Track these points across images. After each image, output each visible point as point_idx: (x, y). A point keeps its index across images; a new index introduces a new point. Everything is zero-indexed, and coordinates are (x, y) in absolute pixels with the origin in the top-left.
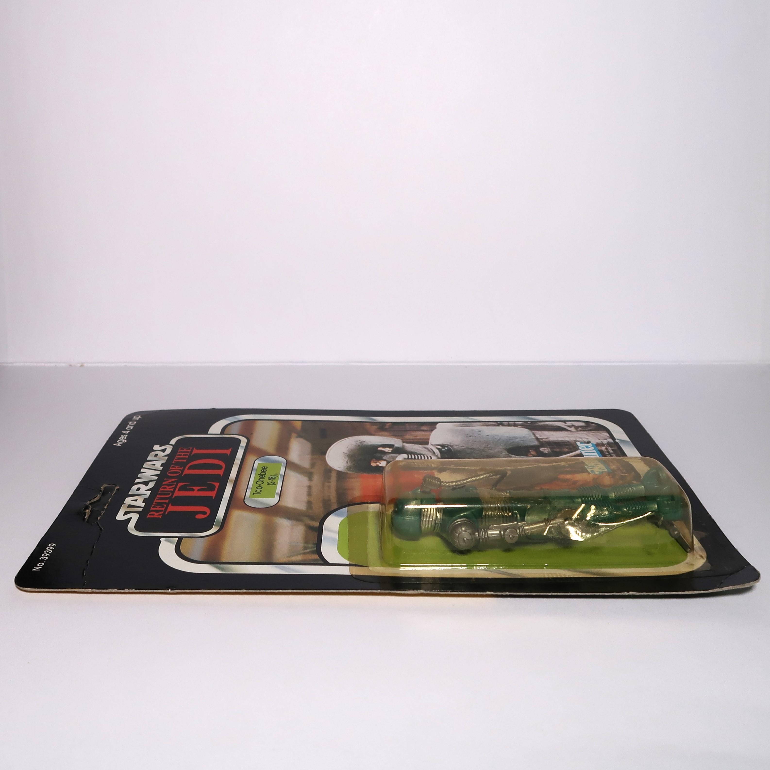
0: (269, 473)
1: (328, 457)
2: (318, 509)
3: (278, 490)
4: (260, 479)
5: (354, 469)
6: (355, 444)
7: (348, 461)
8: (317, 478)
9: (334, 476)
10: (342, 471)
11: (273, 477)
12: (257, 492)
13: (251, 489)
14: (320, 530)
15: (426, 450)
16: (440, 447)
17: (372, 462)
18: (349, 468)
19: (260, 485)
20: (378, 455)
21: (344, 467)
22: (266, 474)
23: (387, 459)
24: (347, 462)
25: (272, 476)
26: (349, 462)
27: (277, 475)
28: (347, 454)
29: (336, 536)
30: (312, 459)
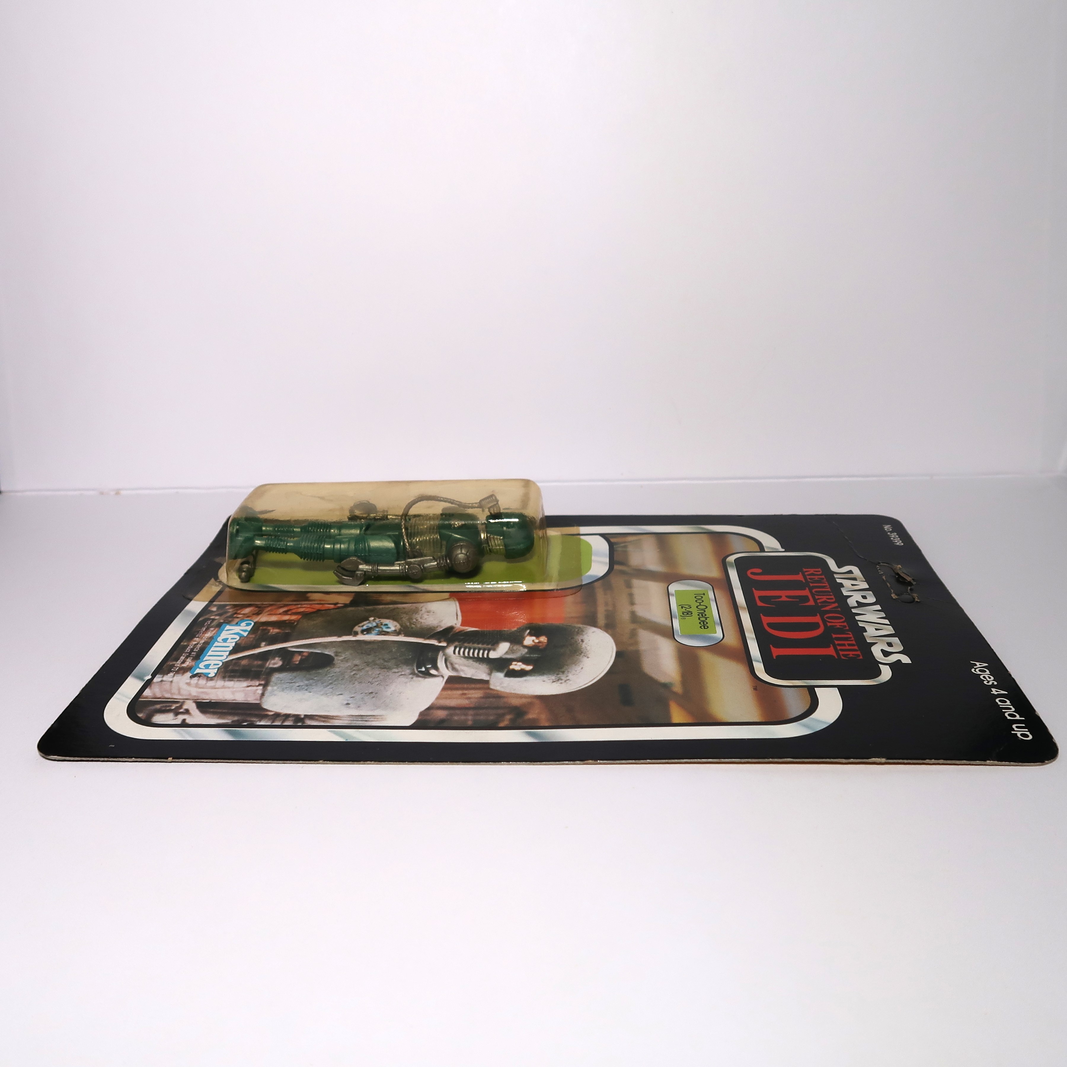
0: (694, 620)
1: (613, 649)
2: (617, 581)
3: (673, 600)
4: (703, 611)
5: (573, 630)
6: (570, 676)
7: (581, 643)
8: (624, 615)
9: (601, 620)
10: (589, 627)
11: (686, 615)
12: (701, 596)
13: (710, 599)
14: (612, 562)
15: (457, 666)
16: (433, 672)
17: (545, 642)
18: (580, 632)
19: (700, 604)
20: (535, 656)
21: (586, 633)
22: (698, 618)
23: (521, 648)
24: (582, 641)
25: (688, 615)
26: (580, 641)
27: (681, 617)
28: (583, 654)
29: (593, 558)
30: (636, 643)
